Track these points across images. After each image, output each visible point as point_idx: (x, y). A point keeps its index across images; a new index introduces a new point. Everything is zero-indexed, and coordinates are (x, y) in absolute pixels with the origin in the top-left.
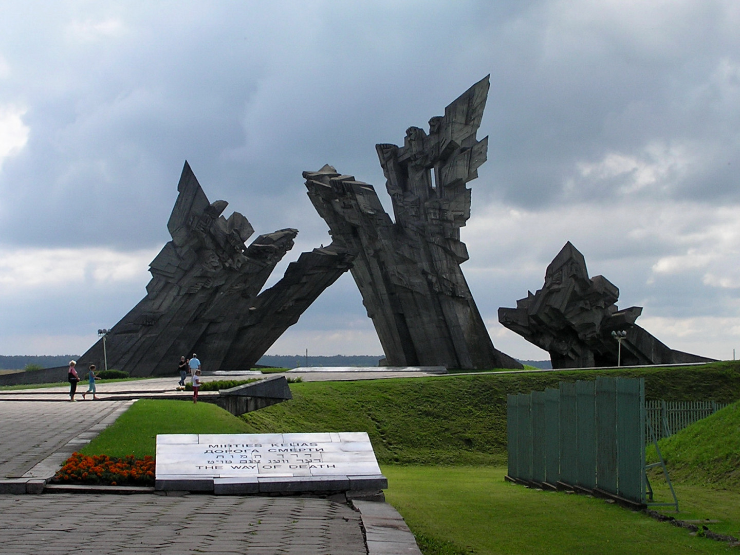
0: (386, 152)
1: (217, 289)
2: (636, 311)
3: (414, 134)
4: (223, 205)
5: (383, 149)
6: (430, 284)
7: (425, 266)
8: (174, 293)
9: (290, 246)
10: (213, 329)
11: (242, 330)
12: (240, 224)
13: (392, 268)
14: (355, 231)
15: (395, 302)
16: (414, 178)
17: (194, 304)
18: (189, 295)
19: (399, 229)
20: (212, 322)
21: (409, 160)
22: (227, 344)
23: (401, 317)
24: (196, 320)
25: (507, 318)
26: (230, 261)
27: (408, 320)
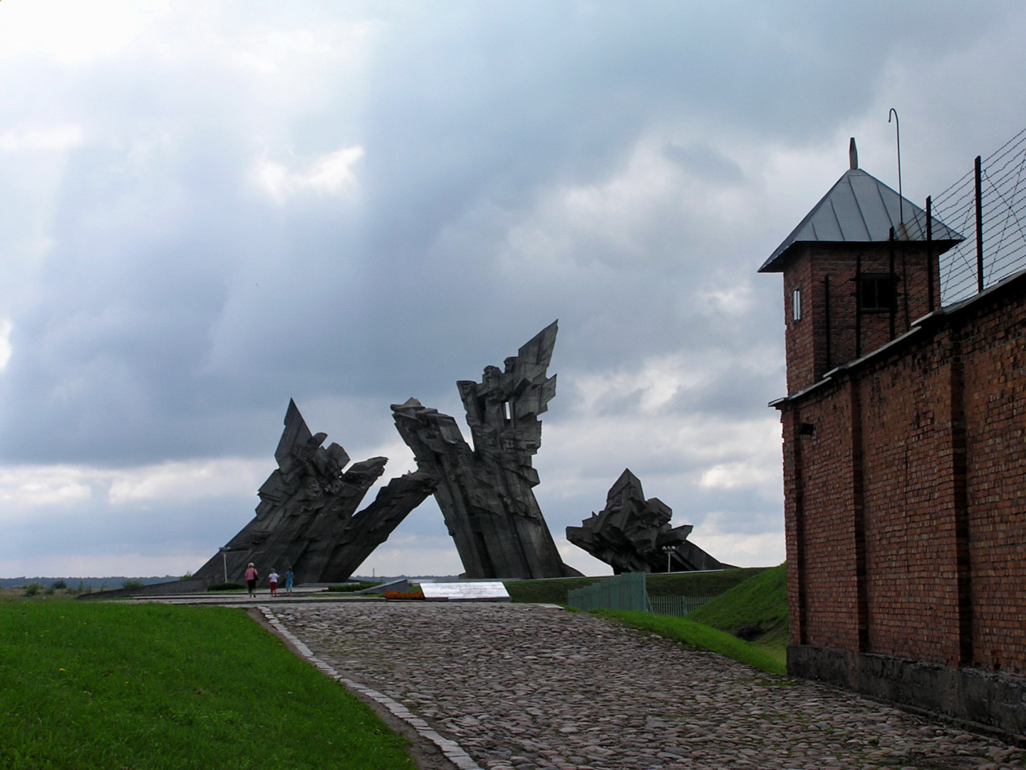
0: (466, 388)
1: (318, 511)
2: (687, 529)
3: (491, 372)
4: (322, 437)
5: (462, 385)
6: (506, 506)
7: (501, 489)
8: (280, 514)
9: (381, 472)
10: (313, 546)
11: (338, 548)
12: (338, 454)
13: (470, 492)
14: (437, 457)
15: (475, 522)
16: (492, 411)
17: (297, 525)
18: (293, 517)
19: (478, 456)
20: (312, 541)
21: (486, 395)
22: (326, 559)
23: (480, 536)
24: (298, 539)
25: (575, 536)
26: (329, 486)
27: (486, 538)
